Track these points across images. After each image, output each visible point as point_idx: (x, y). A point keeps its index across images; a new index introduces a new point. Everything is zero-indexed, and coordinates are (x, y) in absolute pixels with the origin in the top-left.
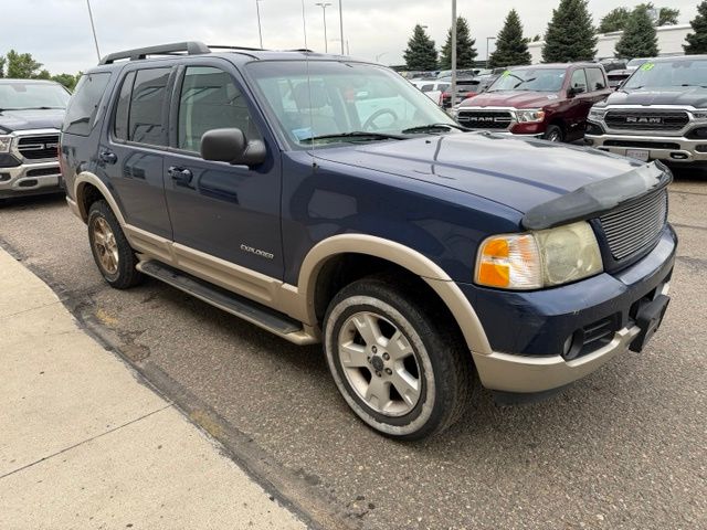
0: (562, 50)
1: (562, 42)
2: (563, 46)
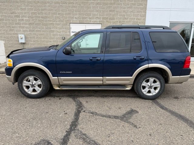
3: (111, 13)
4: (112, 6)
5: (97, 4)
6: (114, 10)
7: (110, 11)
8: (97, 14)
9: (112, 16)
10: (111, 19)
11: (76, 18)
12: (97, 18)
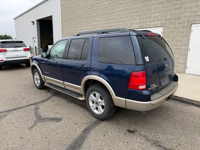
3: (176, 11)
4: (178, 3)
5: (160, 3)
6: (181, 7)
7: (176, 9)
8: (159, 15)
9: (177, 15)
10: (177, 19)
11: (136, 24)
12: (159, 20)
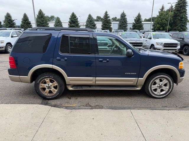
0: (41, 25)
1: (41, 23)
2: (41, 24)
